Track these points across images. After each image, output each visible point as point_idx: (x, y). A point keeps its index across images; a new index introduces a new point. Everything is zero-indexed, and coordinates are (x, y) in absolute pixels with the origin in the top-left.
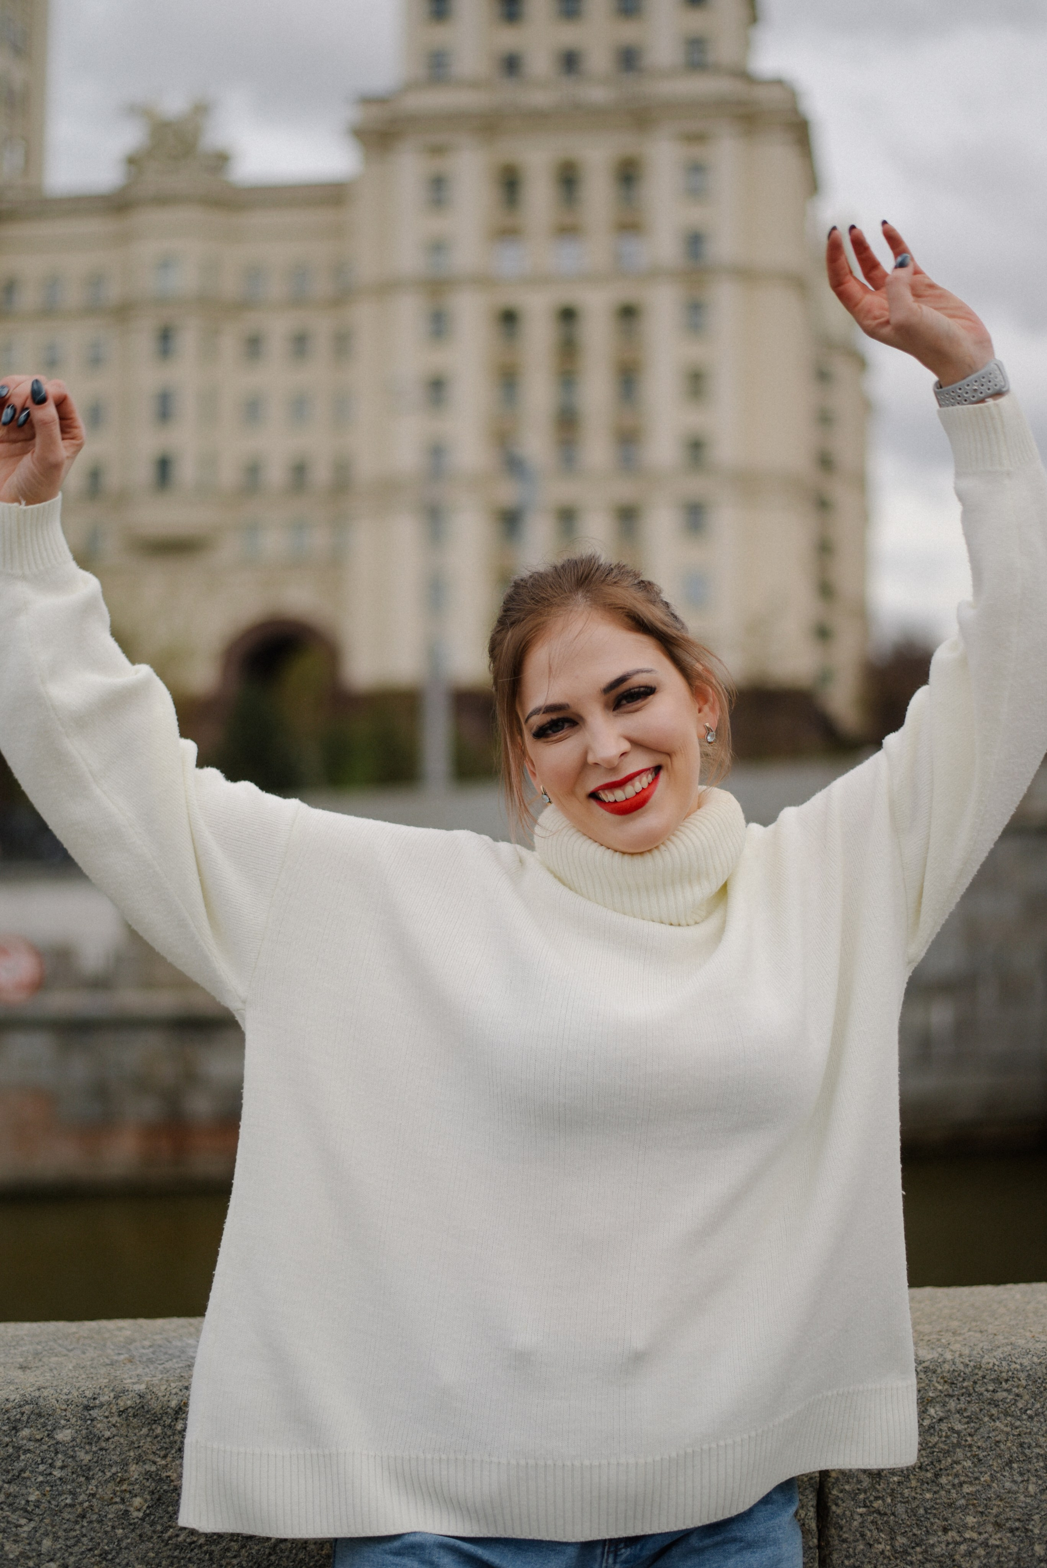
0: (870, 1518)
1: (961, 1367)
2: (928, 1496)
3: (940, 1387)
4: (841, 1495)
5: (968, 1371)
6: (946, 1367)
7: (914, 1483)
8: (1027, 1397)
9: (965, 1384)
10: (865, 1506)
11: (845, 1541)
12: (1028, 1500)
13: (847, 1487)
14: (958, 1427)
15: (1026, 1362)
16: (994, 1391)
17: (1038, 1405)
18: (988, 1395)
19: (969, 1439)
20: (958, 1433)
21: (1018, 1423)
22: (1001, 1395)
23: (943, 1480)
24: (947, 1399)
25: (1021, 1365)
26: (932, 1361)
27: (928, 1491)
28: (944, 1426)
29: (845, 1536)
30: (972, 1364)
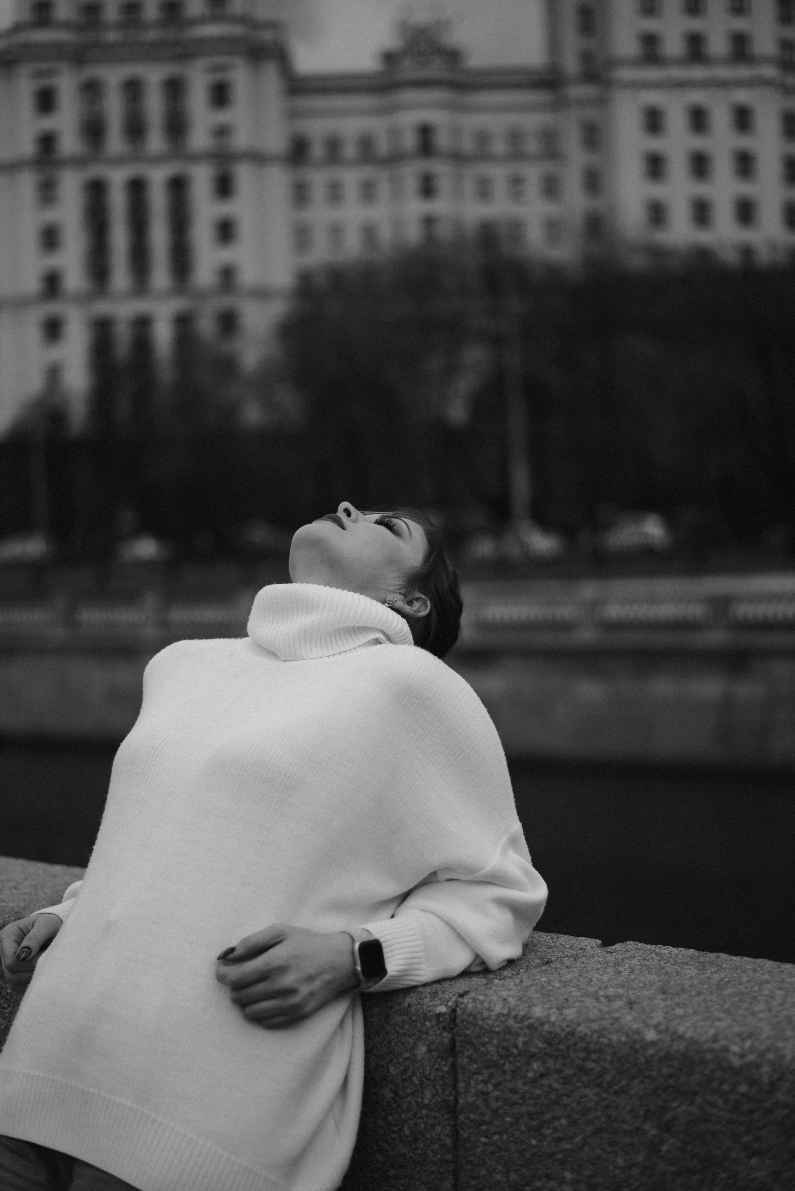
0: (491, 1149)
1: (559, 1031)
2: (534, 1142)
3: (540, 1045)
4: (467, 1122)
5: (563, 1034)
6: (547, 1027)
7: (523, 1128)
8: (613, 1072)
9: (561, 1047)
10: (487, 1137)
11: (470, 1163)
12: (617, 1172)
13: (472, 1116)
14: (556, 1085)
15: (614, 1038)
16: (584, 1060)
17: (623, 1083)
18: (578, 1062)
19: (565, 1099)
20: (556, 1090)
21: (605, 1096)
22: (590, 1065)
23: (547, 1131)
24: (546, 1057)
25: (610, 1040)
27: (534, 1138)
28: (544, 1081)
29: (471, 1158)
30: (568, 1029)
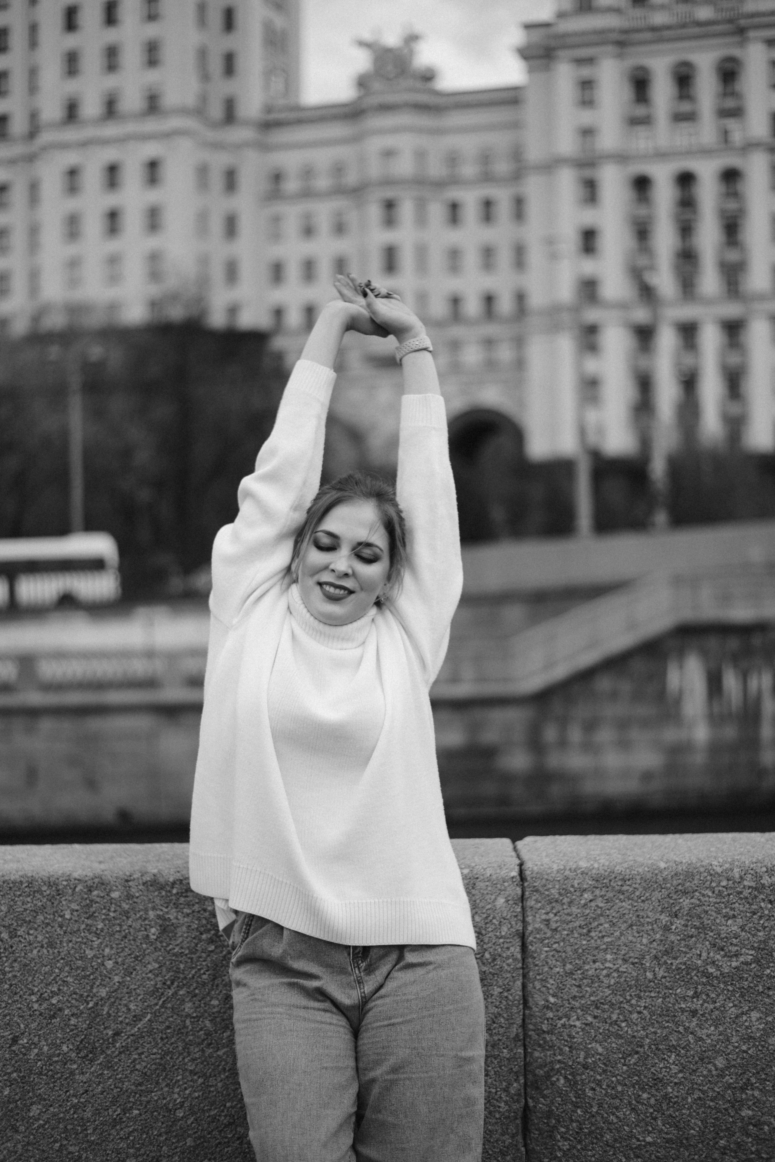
26: (586, 868)
